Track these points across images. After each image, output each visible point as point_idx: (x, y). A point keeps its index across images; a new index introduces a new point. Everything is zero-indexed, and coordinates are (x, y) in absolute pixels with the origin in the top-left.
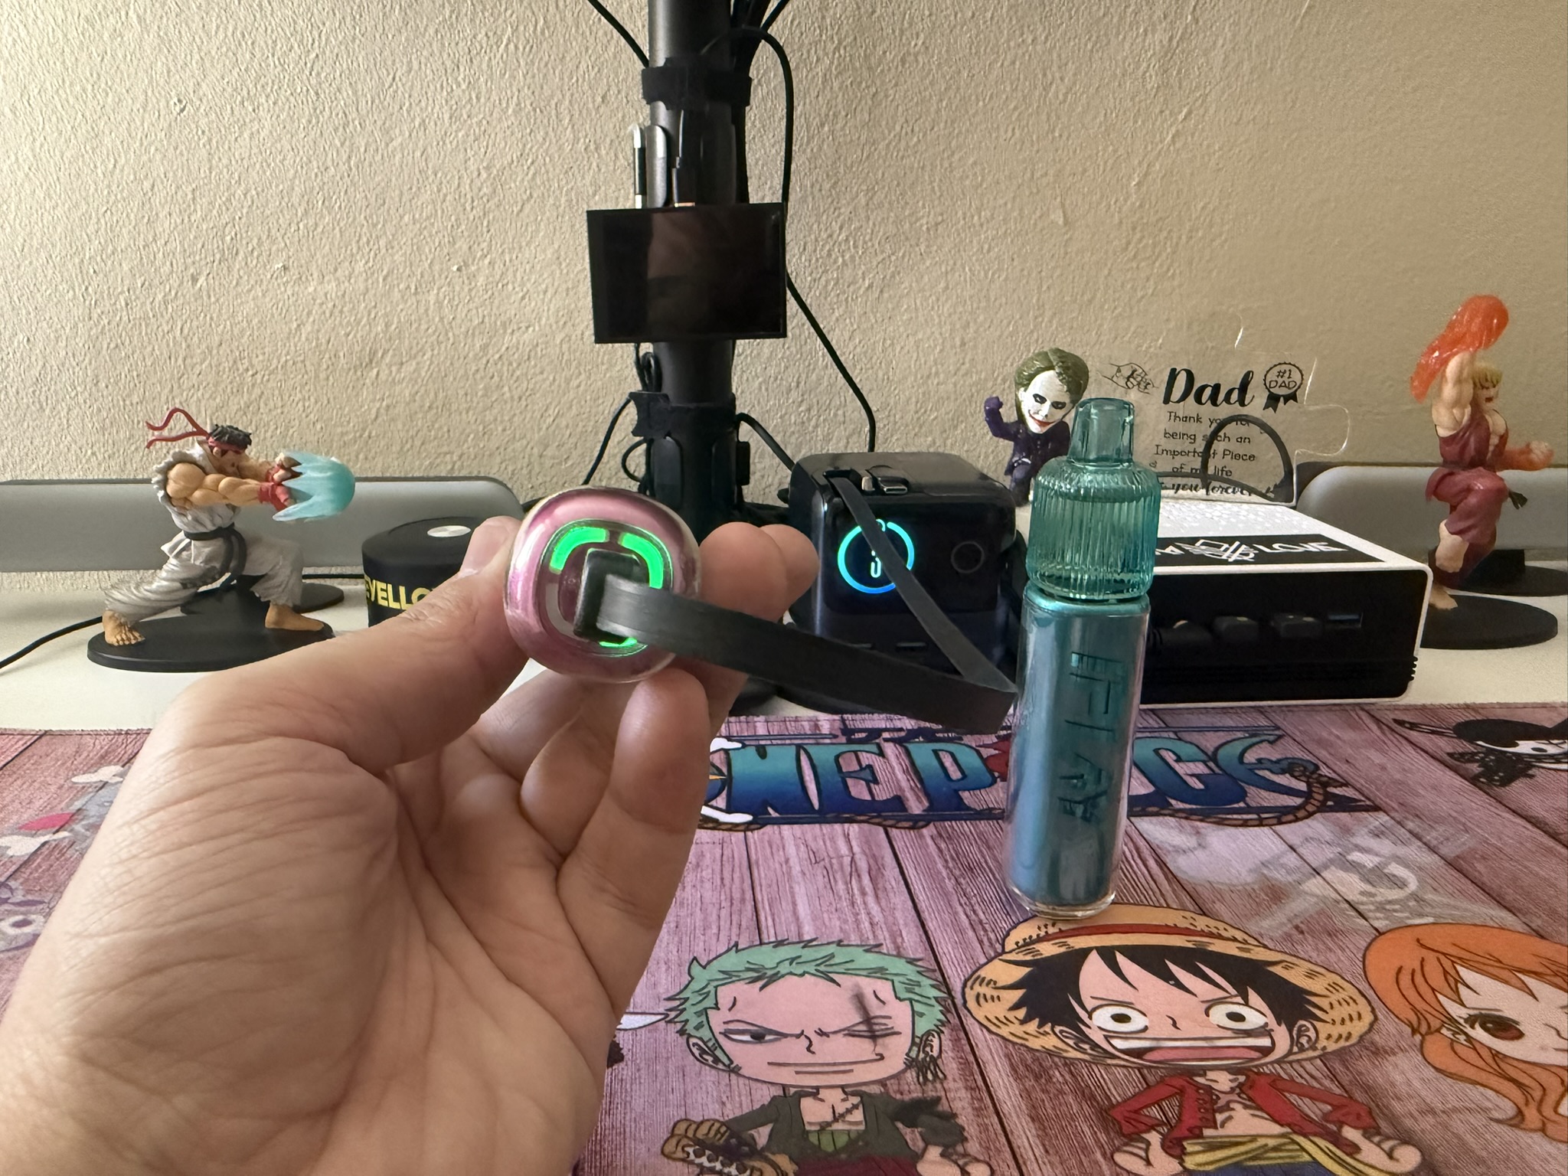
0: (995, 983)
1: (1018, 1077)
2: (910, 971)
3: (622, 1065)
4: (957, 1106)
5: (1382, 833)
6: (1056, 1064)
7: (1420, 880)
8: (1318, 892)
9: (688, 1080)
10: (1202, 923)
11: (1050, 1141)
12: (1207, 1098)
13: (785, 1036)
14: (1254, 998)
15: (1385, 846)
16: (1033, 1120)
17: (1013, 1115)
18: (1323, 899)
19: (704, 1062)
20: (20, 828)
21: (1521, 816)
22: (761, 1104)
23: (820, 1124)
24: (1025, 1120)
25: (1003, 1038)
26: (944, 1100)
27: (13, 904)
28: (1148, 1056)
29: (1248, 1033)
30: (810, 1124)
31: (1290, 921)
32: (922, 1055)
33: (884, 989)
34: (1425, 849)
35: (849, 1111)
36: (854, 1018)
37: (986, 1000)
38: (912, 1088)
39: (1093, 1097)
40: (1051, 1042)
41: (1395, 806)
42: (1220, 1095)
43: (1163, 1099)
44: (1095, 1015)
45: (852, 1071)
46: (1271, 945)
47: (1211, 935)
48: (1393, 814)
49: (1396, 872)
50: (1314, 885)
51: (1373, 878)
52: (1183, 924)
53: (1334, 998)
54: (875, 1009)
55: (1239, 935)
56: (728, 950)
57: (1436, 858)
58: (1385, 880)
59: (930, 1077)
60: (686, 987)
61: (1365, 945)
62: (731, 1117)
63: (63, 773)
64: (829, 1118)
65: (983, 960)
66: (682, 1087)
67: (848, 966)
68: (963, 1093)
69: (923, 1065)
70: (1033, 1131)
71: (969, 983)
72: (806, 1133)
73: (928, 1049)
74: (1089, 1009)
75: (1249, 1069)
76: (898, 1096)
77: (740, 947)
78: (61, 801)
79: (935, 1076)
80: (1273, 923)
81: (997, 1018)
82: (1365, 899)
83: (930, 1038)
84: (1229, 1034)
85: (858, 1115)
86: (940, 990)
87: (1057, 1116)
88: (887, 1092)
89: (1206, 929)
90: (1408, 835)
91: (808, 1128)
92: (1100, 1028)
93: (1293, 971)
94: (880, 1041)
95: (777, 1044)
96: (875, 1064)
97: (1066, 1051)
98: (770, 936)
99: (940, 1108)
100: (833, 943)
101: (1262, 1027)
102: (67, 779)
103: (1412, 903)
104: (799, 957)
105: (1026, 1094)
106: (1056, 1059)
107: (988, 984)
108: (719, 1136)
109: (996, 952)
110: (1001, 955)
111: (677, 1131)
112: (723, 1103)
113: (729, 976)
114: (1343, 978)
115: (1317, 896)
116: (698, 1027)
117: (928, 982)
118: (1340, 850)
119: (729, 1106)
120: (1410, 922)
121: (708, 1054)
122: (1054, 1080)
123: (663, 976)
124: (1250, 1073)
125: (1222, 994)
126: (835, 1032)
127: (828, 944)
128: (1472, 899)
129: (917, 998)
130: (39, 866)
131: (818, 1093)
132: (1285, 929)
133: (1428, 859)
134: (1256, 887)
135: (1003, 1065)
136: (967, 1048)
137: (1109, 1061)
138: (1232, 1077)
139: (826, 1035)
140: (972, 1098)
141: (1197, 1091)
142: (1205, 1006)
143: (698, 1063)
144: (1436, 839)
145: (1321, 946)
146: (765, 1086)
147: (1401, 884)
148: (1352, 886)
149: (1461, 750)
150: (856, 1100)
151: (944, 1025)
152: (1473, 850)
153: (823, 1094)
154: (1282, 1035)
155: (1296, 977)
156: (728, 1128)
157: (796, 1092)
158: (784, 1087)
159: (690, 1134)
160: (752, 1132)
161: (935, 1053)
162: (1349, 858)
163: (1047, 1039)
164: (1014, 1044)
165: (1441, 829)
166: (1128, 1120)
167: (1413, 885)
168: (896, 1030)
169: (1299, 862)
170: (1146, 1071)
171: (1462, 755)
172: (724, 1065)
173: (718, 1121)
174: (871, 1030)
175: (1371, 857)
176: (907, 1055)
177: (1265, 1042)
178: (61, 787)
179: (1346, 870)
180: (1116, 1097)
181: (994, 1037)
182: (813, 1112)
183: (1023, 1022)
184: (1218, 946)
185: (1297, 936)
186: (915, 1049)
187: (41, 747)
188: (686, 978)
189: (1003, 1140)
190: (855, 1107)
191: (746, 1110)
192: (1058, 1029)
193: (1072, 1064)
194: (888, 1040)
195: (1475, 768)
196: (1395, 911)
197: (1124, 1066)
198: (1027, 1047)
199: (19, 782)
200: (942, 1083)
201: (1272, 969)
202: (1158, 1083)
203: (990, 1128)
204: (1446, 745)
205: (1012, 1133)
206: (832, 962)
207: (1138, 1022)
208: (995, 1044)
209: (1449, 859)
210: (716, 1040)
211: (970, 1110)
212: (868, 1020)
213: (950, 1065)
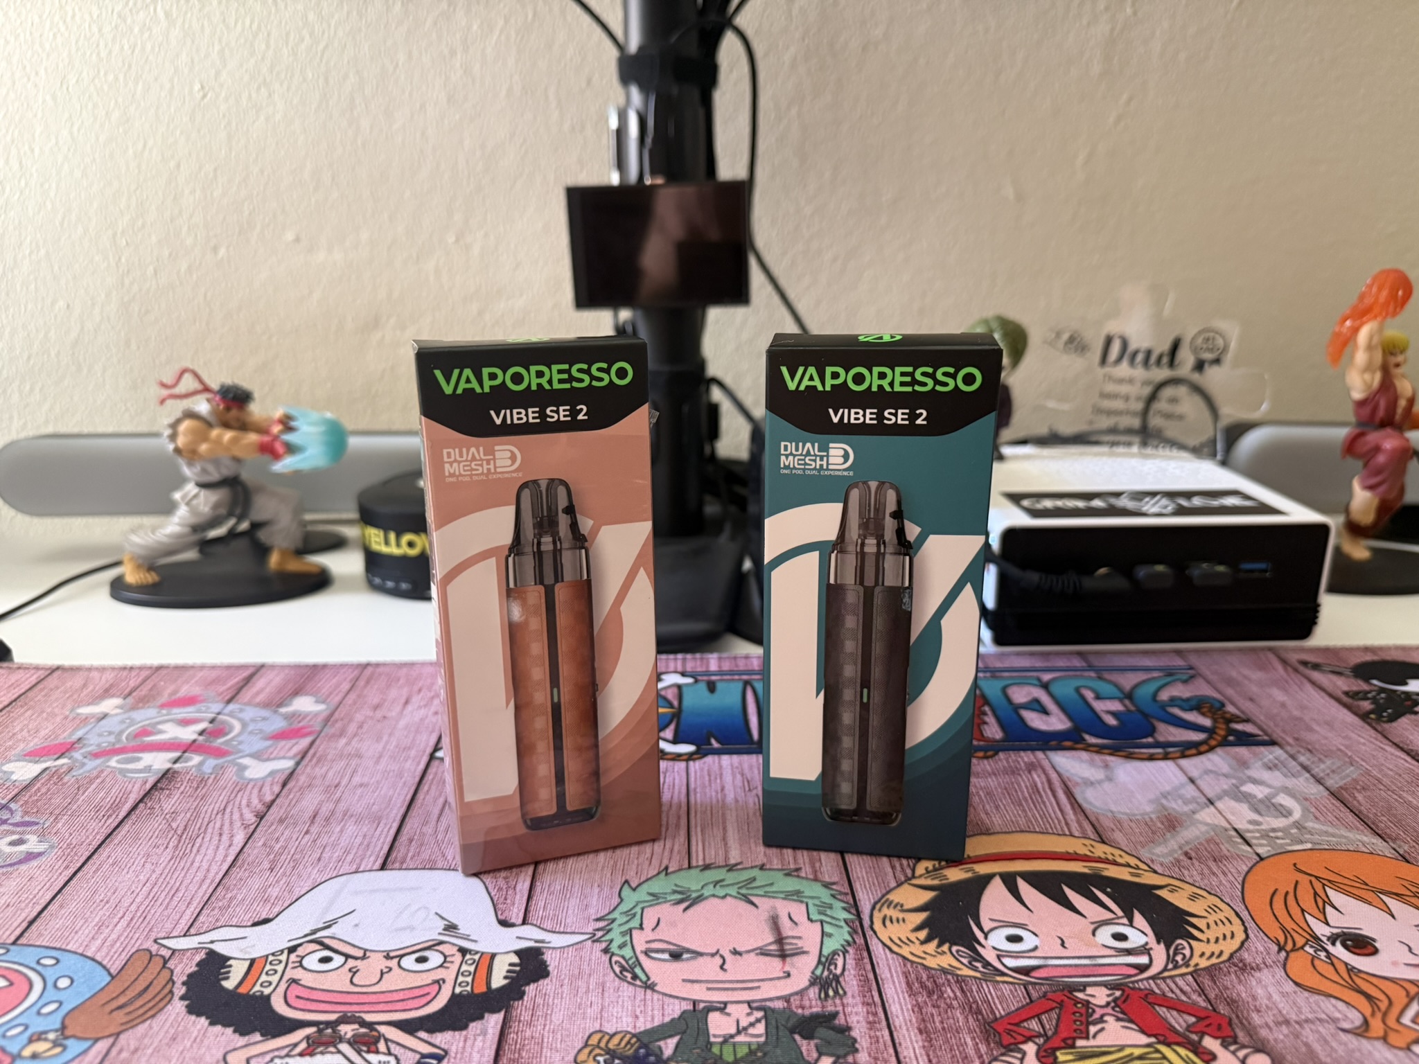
0: (902, 906)
1: (912, 993)
2: (825, 895)
3: (546, 981)
4: (853, 1020)
5: (1276, 766)
6: (948, 981)
7: (1305, 810)
8: (1209, 820)
9: (606, 994)
10: (1100, 850)
11: (934, 1051)
12: (1083, 1010)
13: (701, 954)
14: (1139, 919)
15: (1276, 778)
16: (921, 1032)
17: (904, 1028)
18: (1214, 827)
19: (623, 979)
20: (25, 755)
21: (1402, 749)
22: (671, 1017)
23: (724, 1036)
24: (914, 1033)
25: (904, 958)
26: (841, 1015)
27: (11, 824)
28: (1034, 974)
29: (1129, 952)
30: (715, 1036)
31: (1180, 848)
32: (826, 973)
33: (798, 911)
34: (1312, 780)
35: (752, 1025)
36: (768, 938)
37: (891, 921)
38: (813, 1004)
39: (979, 1012)
40: (946, 961)
41: (1291, 740)
42: (1097, 1009)
43: (1044, 1013)
44: (991, 936)
45: (759, 987)
46: (1160, 870)
47: (1106, 861)
48: (1288, 748)
49: (1283, 802)
50: (1207, 815)
51: (1261, 807)
52: (1083, 851)
53: (1211, 919)
54: (787, 929)
55: (1133, 861)
56: (659, 873)
57: (1321, 788)
58: (1272, 808)
59: (831, 993)
60: (615, 909)
61: (1246, 869)
62: (642, 1029)
63: (69, 706)
64: (733, 1031)
65: (893, 884)
66: (600, 1001)
67: (767, 889)
68: (861, 1009)
69: (826, 983)
70: (921, 1044)
71: (878, 906)
72: (709, 1045)
73: (832, 967)
74: (986, 930)
75: (1126, 985)
76: (800, 1011)
77: (670, 870)
78: (64, 731)
79: (836, 992)
80: (1164, 851)
81: (900, 939)
82: (1251, 827)
83: (836, 957)
84: (1112, 952)
85: (760, 1029)
86: (850, 912)
87: (944, 1029)
88: (789, 1008)
89: (1103, 856)
90: (1299, 768)
91: (712, 1039)
92: (994, 948)
93: (1176, 894)
94: (788, 959)
95: (692, 963)
96: (782, 982)
97: (959, 969)
98: (698, 860)
99: (837, 1022)
100: (756, 867)
101: (1143, 946)
102: (73, 710)
103: (1294, 831)
104: (722, 880)
105: (918, 1008)
106: (950, 977)
107: (895, 906)
108: (629, 1046)
109: (906, 876)
110: (910, 879)
111: (590, 1042)
112: (637, 1017)
113: (656, 898)
114: (1222, 900)
115: (1207, 824)
116: (621, 947)
117: (838, 905)
118: (1234, 781)
119: (641, 1019)
120: (1290, 848)
121: (627, 971)
122: (945, 995)
123: (595, 899)
124: (1126, 989)
125: (1109, 915)
126: (749, 952)
127: (752, 867)
128: (1349, 827)
129: (828, 919)
130: (39, 789)
131: (725, 1007)
132: (1176, 855)
133: (1315, 790)
134: (1153, 816)
135: (900, 982)
136: (869, 967)
137: (999, 978)
138: (1109, 992)
139: (740, 954)
140: (868, 1013)
141: (1075, 1005)
142: (1093, 927)
143: (617, 979)
144: (1323, 771)
145: (1206, 871)
146: (677, 1001)
147: (1285, 812)
148: (1241, 816)
149: (1355, 688)
150: (760, 1014)
151: (849, 944)
152: (1355, 781)
153: (730, 1009)
154: (1159, 953)
155: (1180, 900)
156: (639, 1040)
157: (704, 1008)
158: (695, 1003)
159: (603, 1044)
160: (662, 1043)
161: (839, 971)
162: (1244, 789)
163: (942, 958)
164: (912, 962)
165: (1329, 762)
166: (1009, 1032)
167: (1297, 814)
168: (805, 949)
169: (1197, 794)
170: (1030, 987)
171: (1357, 693)
172: (641, 980)
173: (629, 1033)
174: (782, 950)
175: (1261, 788)
176: (813, 973)
177: (1144, 960)
178: (66, 718)
179: (1237, 799)
180: (1000, 1011)
181: (895, 956)
182: (718, 1026)
183: (923, 943)
184: (1112, 872)
185: (1186, 862)
186: (821, 968)
187: (53, 681)
188: (616, 900)
189: (891, 1051)
190: (758, 1021)
191: (656, 1023)
192: (954, 949)
193: (964, 981)
194: (795, 959)
195: (1366, 705)
196: (1277, 838)
197: (1011, 983)
198: (923, 965)
199: (29, 713)
200: (841, 999)
201: (1159, 892)
202: (1040, 998)
203: (881, 1040)
204: (1342, 684)
205: (900, 1044)
206: (754, 885)
207: (1029, 941)
208: (895, 963)
209: (1332, 790)
210: (637, 958)
211: (864, 1024)
212: (780, 940)
213: (851, 983)
